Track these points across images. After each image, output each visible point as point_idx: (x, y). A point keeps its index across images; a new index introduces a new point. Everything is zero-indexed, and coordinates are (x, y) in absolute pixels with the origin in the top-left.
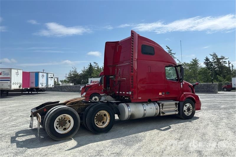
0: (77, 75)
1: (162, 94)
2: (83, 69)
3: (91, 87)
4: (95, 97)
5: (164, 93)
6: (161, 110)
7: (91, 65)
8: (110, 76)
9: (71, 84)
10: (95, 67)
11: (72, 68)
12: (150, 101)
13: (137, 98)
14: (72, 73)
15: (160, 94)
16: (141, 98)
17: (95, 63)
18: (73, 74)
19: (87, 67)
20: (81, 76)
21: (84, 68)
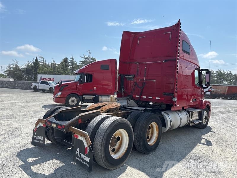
0: (18, 70)
2: (27, 63)
3: (68, 86)
4: (72, 98)
6: (190, 119)
7: (36, 60)
8: (126, 75)
9: (11, 80)
10: (41, 62)
11: (13, 60)
14: (11, 66)
15: (191, 101)
16: (179, 105)
17: (41, 57)
18: (13, 68)
19: (32, 61)
20: (23, 71)
21: (28, 61)
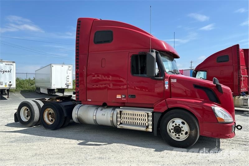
1: (121, 96)
5: (123, 96)
6: (118, 119)
12: (105, 105)
13: (87, 100)
15: (119, 97)
16: (90, 100)
